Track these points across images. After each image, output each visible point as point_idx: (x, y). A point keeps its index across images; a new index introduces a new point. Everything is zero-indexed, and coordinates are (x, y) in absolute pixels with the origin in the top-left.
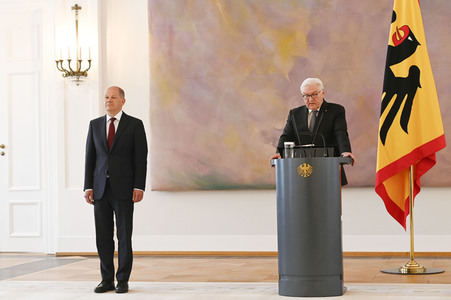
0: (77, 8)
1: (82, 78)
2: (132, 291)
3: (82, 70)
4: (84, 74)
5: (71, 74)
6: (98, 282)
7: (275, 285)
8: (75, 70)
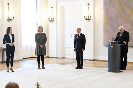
0: (89, 4)
1: (89, 20)
2: (83, 69)
3: (89, 18)
4: (90, 19)
5: (87, 19)
6: (76, 66)
7: (107, 69)
8: (88, 18)
